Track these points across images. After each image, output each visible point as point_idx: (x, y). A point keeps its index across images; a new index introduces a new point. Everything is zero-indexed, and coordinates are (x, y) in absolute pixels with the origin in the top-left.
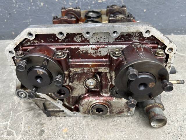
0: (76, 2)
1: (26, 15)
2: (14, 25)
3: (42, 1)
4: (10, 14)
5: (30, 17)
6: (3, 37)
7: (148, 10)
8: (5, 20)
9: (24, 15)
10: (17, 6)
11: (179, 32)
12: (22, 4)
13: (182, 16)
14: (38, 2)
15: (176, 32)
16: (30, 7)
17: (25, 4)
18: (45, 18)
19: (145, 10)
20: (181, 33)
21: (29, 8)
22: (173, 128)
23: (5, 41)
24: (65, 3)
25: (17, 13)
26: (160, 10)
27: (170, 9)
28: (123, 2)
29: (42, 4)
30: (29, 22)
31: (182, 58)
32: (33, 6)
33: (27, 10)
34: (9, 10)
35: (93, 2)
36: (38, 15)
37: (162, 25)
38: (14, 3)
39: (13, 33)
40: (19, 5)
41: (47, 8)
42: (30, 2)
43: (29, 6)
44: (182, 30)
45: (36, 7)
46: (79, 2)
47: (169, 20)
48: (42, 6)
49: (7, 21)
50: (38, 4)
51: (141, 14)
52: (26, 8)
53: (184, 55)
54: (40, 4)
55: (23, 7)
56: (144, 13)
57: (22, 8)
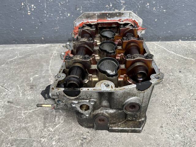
2: (44, 32)
3: (69, 13)
4: (41, 22)
5: (58, 25)
6: (33, 42)
7: (158, 19)
8: (37, 28)
10: (48, 16)
11: (186, 38)
12: (52, 14)
13: (188, 25)
14: (66, 13)
15: (183, 39)
16: (59, 17)
17: (55, 14)
18: (70, 26)
19: (156, 20)
20: (188, 40)
22: (173, 110)
23: (35, 45)
25: (47, 22)
26: (169, 20)
27: (179, 19)
29: (69, 15)
30: (57, 29)
31: (186, 61)
32: (61, 16)
33: (55, 20)
34: (41, 19)
36: (64, 24)
37: (171, 33)
38: (45, 13)
39: (43, 38)
40: (49, 15)
41: (73, 18)
44: (189, 36)
45: (63, 17)
47: (177, 28)
48: (69, 17)
49: (38, 28)
51: (153, 23)
52: (56, 17)
53: (188, 58)
54: (67, 15)
57: (52, 18)
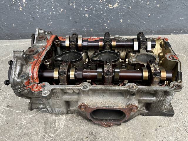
0: (91, 8)
1: (48, 18)
9: (46, 19)
21: (51, 13)
24: (82, 9)
28: (131, 8)
35: (105, 8)
42: (52, 8)
43: (50, 11)
46: (93, 8)
50: (58, 10)
55: (45, 12)
56: (149, 16)
